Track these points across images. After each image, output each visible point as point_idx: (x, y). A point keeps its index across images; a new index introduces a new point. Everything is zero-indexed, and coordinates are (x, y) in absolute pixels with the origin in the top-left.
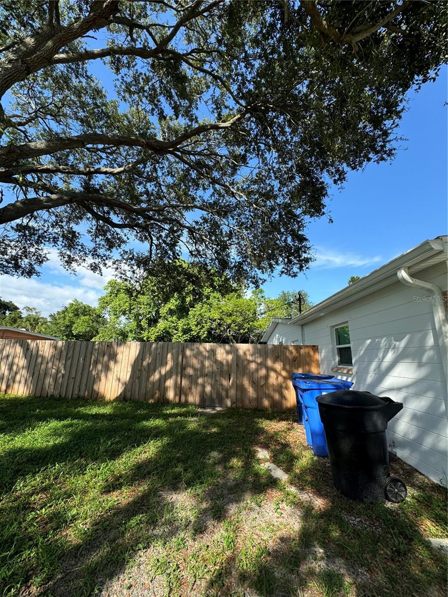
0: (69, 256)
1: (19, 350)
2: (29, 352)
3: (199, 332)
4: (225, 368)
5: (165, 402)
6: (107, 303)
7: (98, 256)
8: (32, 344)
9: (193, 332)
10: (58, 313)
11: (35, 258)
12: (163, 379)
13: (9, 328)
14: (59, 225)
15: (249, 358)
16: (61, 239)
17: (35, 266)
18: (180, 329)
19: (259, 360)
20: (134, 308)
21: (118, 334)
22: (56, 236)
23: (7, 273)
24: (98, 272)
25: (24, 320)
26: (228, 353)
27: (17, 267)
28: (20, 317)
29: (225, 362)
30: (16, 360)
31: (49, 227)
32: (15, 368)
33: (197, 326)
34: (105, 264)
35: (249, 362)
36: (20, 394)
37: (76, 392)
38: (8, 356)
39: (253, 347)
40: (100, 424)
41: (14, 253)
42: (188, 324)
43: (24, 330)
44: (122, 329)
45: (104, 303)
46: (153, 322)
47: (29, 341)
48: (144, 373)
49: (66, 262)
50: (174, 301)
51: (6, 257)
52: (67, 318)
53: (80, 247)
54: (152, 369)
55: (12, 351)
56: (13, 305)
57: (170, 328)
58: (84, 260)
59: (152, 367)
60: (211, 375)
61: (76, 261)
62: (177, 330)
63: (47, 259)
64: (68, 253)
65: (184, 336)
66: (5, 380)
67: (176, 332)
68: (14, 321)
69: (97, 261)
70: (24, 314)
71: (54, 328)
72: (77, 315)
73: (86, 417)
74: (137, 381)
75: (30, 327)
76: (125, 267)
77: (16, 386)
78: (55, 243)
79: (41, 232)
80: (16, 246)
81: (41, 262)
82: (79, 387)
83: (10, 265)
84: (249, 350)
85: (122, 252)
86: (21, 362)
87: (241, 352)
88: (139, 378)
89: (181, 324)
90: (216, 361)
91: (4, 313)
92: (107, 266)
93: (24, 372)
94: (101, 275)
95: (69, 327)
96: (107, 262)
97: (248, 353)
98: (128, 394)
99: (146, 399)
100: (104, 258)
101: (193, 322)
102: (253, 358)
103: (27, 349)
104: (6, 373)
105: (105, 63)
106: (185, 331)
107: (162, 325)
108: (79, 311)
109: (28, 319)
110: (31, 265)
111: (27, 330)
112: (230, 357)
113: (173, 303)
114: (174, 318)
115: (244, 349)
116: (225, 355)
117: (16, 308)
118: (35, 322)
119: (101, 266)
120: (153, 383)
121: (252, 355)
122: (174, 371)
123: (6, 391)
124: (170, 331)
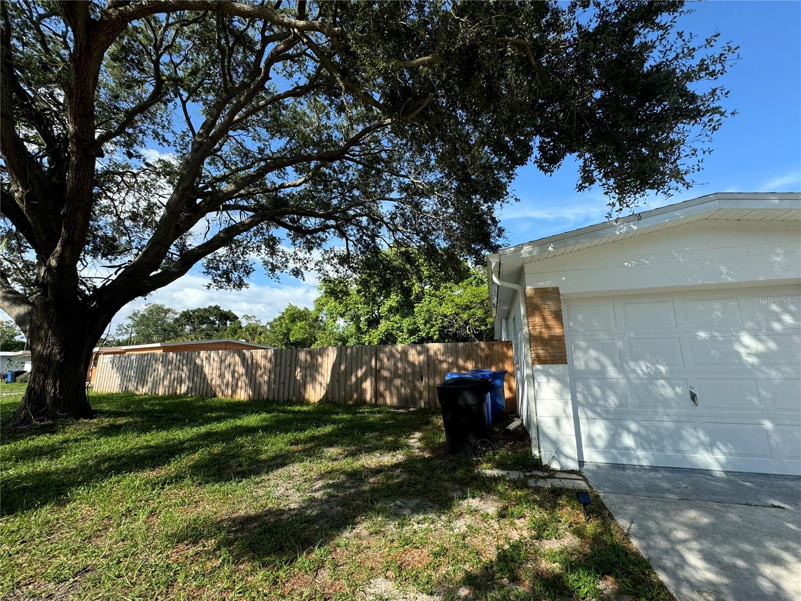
0: (272, 264)
1: (237, 359)
2: (246, 361)
3: (428, 333)
4: (417, 369)
5: (362, 402)
6: (323, 305)
7: (299, 260)
8: (247, 353)
9: (421, 333)
10: (275, 320)
11: (242, 270)
12: (360, 381)
13: (231, 340)
14: (261, 233)
15: (441, 358)
16: (263, 247)
17: (243, 278)
18: (405, 330)
19: (450, 360)
20: (351, 309)
21: (336, 340)
22: (259, 244)
23: (221, 287)
24: (300, 277)
25: (244, 330)
26: (419, 353)
27: (229, 280)
28: (241, 327)
29: (417, 363)
30: (237, 368)
31: (251, 237)
32: (236, 375)
33: (425, 325)
34: (307, 268)
35: (441, 362)
36: (242, 399)
37: (286, 396)
38: (230, 365)
39: (444, 347)
40: (298, 416)
41: (225, 267)
42: (415, 323)
43: (244, 341)
44: (341, 333)
45: (320, 305)
46: (373, 322)
47: (245, 351)
48: (342, 377)
49: (270, 270)
50: (395, 297)
51: (219, 272)
52: (284, 325)
53: (281, 254)
54: (350, 371)
55: (232, 360)
56: (233, 314)
57: (393, 330)
58: (286, 266)
59: (349, 371)
60: (404, 376)
61: (279, 268)
62: (402, 332)
63: (254, 270)
64: (271, 260)
65: (411, 338)
66: (230, 386)
67: (401, 334)
68: (234, 332)
69: (298, 265)
70: (244, 323)
71: (272, 336)
72: (293, 321)
73: (290, 412)
74: (336, 384)
75: (249, 337)
76: (328, 267)
77: (239, 391)
78: (259, 251)
79: (245, 242)
80: (226, 261)
81: (248, 274)
82: (288, 391)
83: (223, 280)
84: (439, 350)
85: (323, 252)
86: (241, 370)
87: (432, 352)
88: (338, 381)
89: (406, 323)
90: (409, 362)
91: (226, 324)
92: (309, 269)
93: (244, 378)
94: (304, 280)
95: (286, 335)
96: (308, 265)
97: (438, 353)
98: (330, 397)
99: (346, 402)
100: (305, 261)
101: (420, 321)
102: (444, 357)
103: (243, 358)
104: (230, 380)
105: (278, 73)
106: (412, 332)
107: (383, 326)
108: (295, 316)
109: (247, 330)
110: (240, 277)
111: (247, 341)
112: (422, 358)
113: (394, 300)
114: (398, 317)
115: (435, 349)
116: (416, 356)
117: (236, 318)
118: (254, 331)
119: (303, 270)
120: (351, 386)
121: (443, 355)
122: (369, 373)
123: (232, 396)
124: (394, 332)
